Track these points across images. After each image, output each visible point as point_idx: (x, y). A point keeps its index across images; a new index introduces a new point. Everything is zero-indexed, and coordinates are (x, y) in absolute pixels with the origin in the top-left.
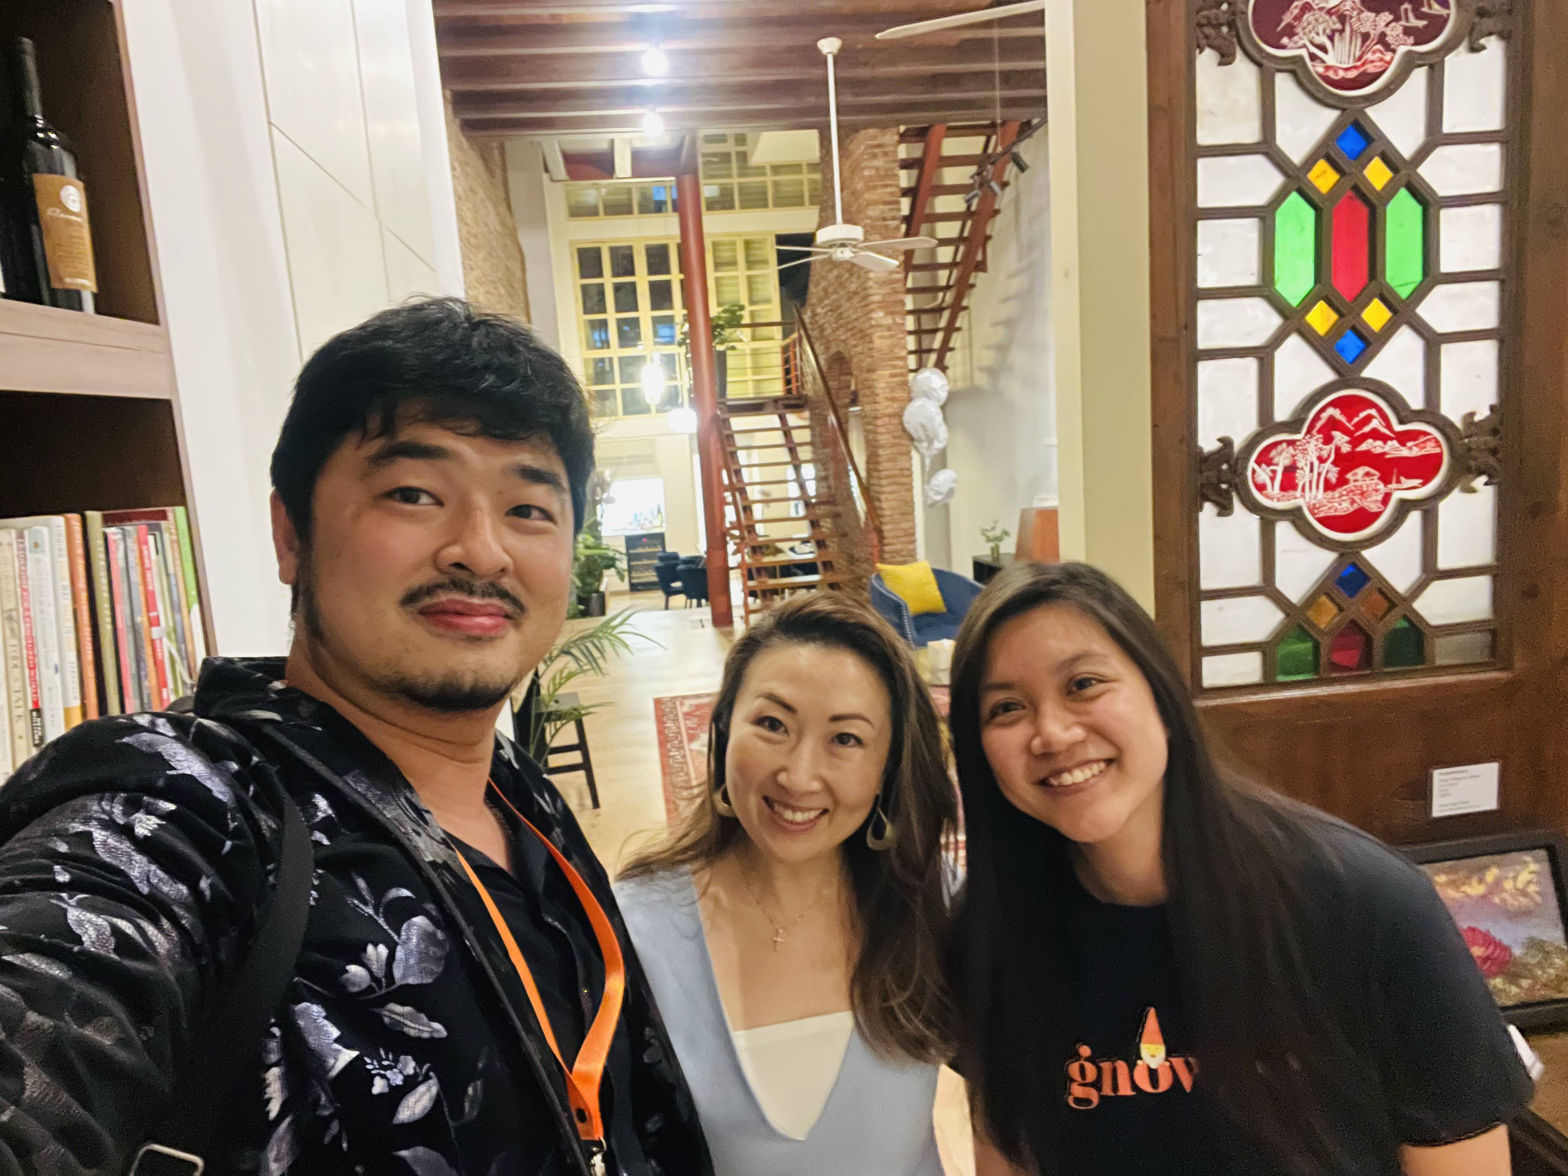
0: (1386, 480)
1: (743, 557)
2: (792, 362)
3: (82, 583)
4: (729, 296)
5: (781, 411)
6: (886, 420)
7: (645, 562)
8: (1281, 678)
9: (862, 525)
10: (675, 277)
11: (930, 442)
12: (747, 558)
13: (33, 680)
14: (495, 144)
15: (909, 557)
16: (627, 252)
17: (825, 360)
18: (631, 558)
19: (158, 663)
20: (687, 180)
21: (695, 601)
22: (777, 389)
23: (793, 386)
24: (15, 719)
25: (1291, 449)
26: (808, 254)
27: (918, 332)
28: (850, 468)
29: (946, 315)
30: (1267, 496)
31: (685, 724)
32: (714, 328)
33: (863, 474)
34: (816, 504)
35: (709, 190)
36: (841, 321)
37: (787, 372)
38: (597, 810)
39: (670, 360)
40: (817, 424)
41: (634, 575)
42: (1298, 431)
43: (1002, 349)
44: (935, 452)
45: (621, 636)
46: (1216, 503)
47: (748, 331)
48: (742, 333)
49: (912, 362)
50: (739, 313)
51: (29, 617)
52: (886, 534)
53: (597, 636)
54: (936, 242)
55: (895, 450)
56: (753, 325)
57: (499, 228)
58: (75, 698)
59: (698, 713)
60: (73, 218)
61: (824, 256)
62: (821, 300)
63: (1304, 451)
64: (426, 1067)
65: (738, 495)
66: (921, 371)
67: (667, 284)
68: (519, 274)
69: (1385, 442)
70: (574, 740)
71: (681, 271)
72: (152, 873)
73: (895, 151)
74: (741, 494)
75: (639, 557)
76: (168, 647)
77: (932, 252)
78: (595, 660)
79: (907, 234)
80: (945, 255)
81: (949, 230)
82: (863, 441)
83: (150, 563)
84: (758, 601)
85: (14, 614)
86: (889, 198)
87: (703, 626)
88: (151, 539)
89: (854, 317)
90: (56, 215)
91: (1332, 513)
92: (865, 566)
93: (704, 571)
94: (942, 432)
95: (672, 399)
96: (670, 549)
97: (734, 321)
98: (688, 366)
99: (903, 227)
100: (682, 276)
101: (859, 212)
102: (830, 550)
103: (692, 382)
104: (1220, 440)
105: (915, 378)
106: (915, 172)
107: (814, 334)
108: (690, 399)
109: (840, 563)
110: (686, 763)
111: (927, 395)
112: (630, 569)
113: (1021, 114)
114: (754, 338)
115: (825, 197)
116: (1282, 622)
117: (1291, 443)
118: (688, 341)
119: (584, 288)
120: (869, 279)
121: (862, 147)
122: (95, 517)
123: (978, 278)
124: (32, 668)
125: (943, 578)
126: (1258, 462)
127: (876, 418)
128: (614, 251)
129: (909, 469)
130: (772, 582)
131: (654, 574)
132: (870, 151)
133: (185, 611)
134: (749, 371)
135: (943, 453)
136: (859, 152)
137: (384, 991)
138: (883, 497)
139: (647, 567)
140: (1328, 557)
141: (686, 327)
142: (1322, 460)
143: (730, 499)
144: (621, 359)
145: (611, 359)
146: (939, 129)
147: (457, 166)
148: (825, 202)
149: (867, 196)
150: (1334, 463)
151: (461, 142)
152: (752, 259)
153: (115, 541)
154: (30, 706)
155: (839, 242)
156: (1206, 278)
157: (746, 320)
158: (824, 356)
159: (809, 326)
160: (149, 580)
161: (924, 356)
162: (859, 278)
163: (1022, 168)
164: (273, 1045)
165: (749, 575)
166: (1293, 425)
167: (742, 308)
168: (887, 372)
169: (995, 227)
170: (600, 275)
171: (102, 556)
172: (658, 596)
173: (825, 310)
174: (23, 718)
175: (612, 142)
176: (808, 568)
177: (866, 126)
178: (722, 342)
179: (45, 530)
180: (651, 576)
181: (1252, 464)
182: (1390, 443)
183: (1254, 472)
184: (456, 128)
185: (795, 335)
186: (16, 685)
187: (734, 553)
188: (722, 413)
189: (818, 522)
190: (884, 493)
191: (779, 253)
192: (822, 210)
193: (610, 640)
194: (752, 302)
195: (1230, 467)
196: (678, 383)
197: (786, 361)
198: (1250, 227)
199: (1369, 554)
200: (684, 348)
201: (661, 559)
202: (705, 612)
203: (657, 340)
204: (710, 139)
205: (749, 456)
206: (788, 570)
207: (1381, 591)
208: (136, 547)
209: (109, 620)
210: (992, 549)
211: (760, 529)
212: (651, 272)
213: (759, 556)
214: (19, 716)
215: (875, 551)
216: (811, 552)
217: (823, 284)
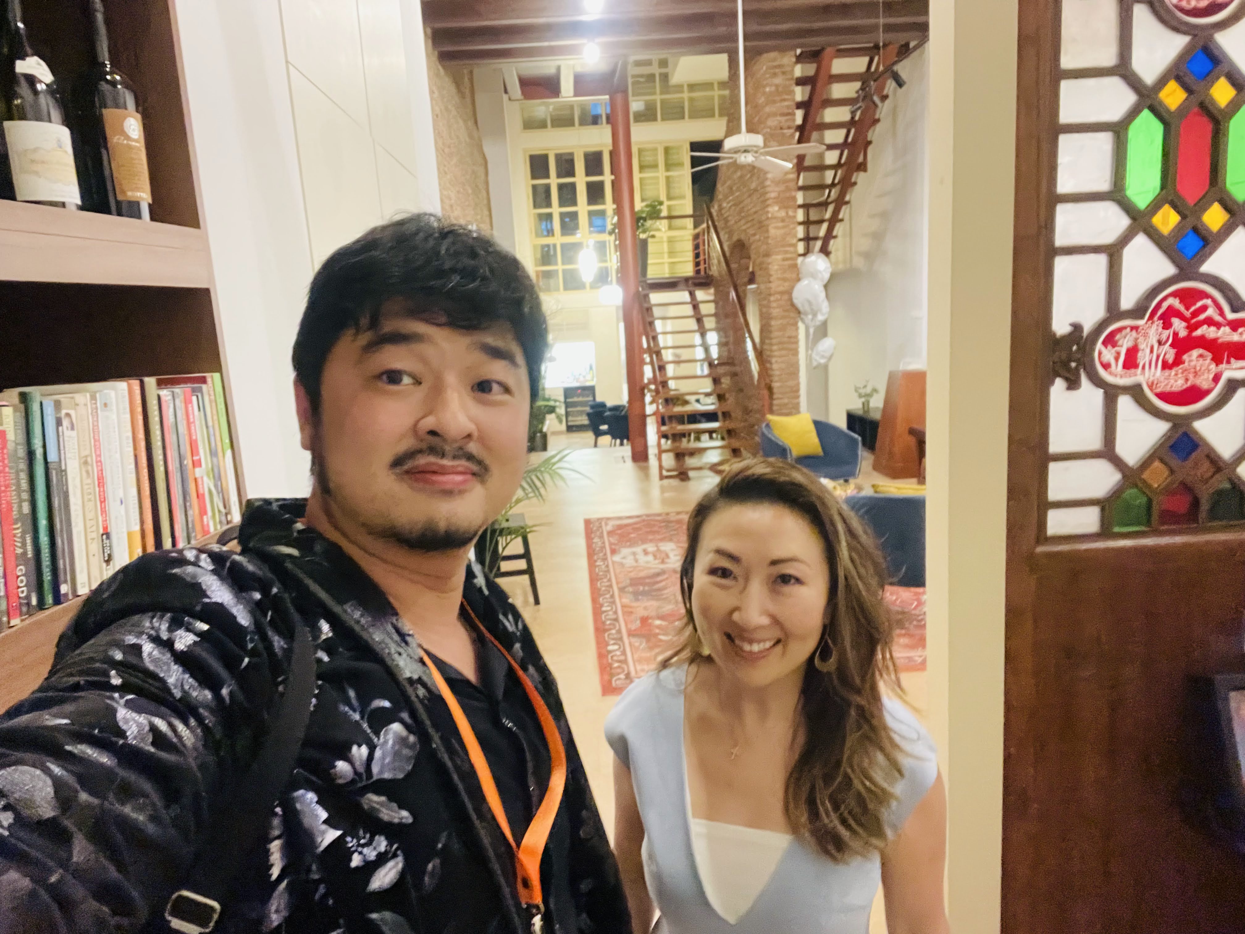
0: (1217, 360)
1: (658, 408)
2: (701, 247)
3: (141, 435)
4: (650, 193)
5: (691, 289)
6: (778, 296)
7: (579, 408)
8: (1117, 529)
9: (756, 383)
10: (607, 178)
11: (815, 315)
12: (660, 407)
13: (104, 511)
14: (465, 71)
15: (793, 410)
16: (570, 157)
17: (729, 246)
18: (567, 405)
19: (200, 496)
20: (619, 98)
21: (618, 441)
22: (688, 270)
23: (702, 267)
24: (90, 541)
25: (1134, 333)
26: (717, 159)
27: (807, 223)
28: (747, 335)
29: (831, 208)
30: (1111, 373)
31: (609, 541)
32: (638, 220)
33: (757, 340)
34: (718, 364)
35: (636, 105)
36: (743, 214)
37: (697, 256)
38: (538, 606)
39: (601, 247)
40: (720, 299)
41: (570, 418)
42: (1142, 318)
43: (878, 237)
44: (818, 323)
45: (560, 471)
46: (1067, 379)
47: (665, 222)
48: (661, 224)
49: (801, 247)
50: (658, 207)
51: (101, 461)
52: (775, 390)
53: (540, 471)
54: (825, 147)
55: (784, 322)
56: (670, 218)
57: (467, 139)
58: (136, 524)
59: (619, 532)
60: (134, 143)
61: (731, 161)
62: (726, 197)
63: (1146, 335)
64: (395, 846)
65: (654, 356)
66: (809, 255)
67: (601, 184)
68: (483, 177)
69: (1219, 328)
70: (521, 550)
71: (612, 173)
72: (185, 681)
73: (793, 71)
74: (657, 356)
75: (574, 404)
76: (207, 484)
77: (821, 156)
78: (538, 489)
79: (800, 141)
80: (832, 157)
81: (836, 136)
82: (757, 313)
83: (194, 417)
84: (669, 442)
85: (89, 459)
86: (786, 111)
87: (624, 462)
88: (194, 398)
89: (754, 210)
90: (120, 141)
91: (1168, 389)
92: (758, 416)
93: (625, 418)
94: (825, 306)
95: (602, 278)
96: (599, 399)
97: (654, 213)
98: (616, 251)
99: (797, 135)
100: (613, 177)
101: (760, 122)
102: (729, 402)
103: (619, 264)
104: (1072, 325)
105: (802, 262)
106: (808, 88)
107: (719, 224)
108: (617, 278)
109: (737, 413)
110: (608, 571)
111: (813, 275)
112: (567, 414)
113: (901, 38)
114: (670, 228)
115: (732, 111)
116: (1119, 481)
117: (1135, 328)
118: (617, 231)
119: (534, 187)
120: (767, 179)
121: (764, 68)
122: (150, 382)
123: (860, 178)
124: (103, 501)
125: (822, 428)
126: (1105, 343)
127: (770, 295)
128: (559, 157)
129: (796, 337)
130: (680, 428)
131: (586, 418)
132: (772, 71)
133: (220, 454)
134: (666, 255)
135: (825, 324)
136: (762, 71)
137: (364, 783)
138: (774, 360)
139: (581, 413)
140: (1162, 427)
141: (616, 219)
142: (1160, 343)
143: (648, 360)
144: (563, 246)
145: (555, 246)
146: (829, 51)
147: (434, 88)
148: (732, 114)
149: (767, 109)
150: (1172, 345)
151: (438, 69)
152: (670, 162)
153: (166, 401)
154: (101, 531)
155: (743, 149)
156: (1064, 185)
157: (664, 213)
158: (728, 243)
159: (716, 218)
160: (193, 431)
161: (811, 243)
162: (758, 178)
163: (900, 83)
164: (276, 822)
165: (662, 421)
166: (1138, 312)
167: (661, 203)
168: (779, 257)
169: (875, 134)
170: (547, 176)
171: (157, 413)
172: (589, 436)
173: (730, 205)
174: (96, 540)
175: (559, 69)
176: (711, 416)
177: (768, 50)
178: (644, 232)
179: (113, 394)
180: (585, 420)
181: (1099, 345)
182: (1222, 329)
183: (1100, 353)
184: (435, 58)
185: (704, 226)
186: (90, 515)
187: (652, 403)
188: (643, 289)
189: (719, 380)
190: (775, 356)
191: (693, 158)
192: (729, 122)
193: (550, 474)
194: (669, 198)
195: (1079, 349)
196: (608, 264)
197: (696, 247)
198: (1105, 140)
199: (1199, 425)
200: (613, 236)
201: (592, 407)
202: (626, 450)
203: (592, 229)
204: (638, 64)
205: (664, 325)
206: (694, 418)
207: (1208, 456)
208: (183, 405)
209: (162, 463)
210: (863, 404)
211: (672, 384)
212: (588, 174)
213: (671, 406)
214: (93, 539)
215: (766, 403)
216: (713, 404)
217: (729, 183)
